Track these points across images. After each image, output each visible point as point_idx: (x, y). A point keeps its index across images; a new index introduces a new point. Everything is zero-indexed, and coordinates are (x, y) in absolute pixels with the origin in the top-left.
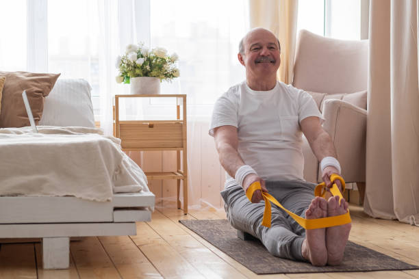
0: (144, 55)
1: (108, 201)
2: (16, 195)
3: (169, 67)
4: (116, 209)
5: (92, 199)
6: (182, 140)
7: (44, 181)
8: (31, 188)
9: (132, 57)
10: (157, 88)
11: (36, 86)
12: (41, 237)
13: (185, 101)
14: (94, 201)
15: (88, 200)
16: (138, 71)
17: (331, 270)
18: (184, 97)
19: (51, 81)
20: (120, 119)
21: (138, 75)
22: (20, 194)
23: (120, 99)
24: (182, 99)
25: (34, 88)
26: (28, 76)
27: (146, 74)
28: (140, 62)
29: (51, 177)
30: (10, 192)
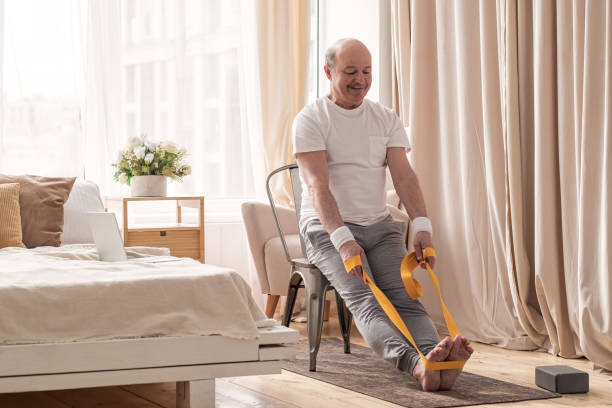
0: (152, 149)
1: (257, 338)
2: (157, 335)
3: (179, 164)
4: (261, 346)
5: (241, 337)
6: (199, 249)
7: (184, 319)
8: (171, 328)
9: (139, 153)
10: (163, 189)
11: (55, 194)
12: (186, 380)
13: (202, 204)
14: (243, 339)
15: (235, 339)
16: (145, 169)
17: (465, 403)
18: (202, 200)
19: (67, 186)
20: (129, 227)
21: (143, 174)
22: (163, 335)
23: (129, 203)
24: (199, 201)
25: (53, 195)
26: (42, 181)
27: (153, 173)
28: (149, 158)
29: (188, 314)
30: (152, 333)
